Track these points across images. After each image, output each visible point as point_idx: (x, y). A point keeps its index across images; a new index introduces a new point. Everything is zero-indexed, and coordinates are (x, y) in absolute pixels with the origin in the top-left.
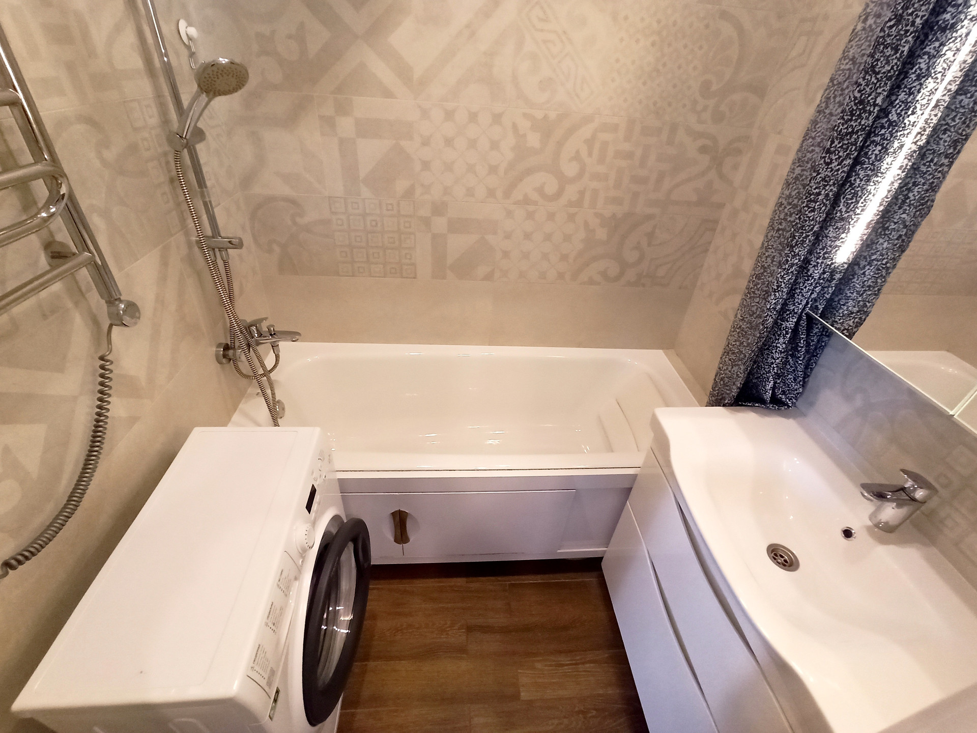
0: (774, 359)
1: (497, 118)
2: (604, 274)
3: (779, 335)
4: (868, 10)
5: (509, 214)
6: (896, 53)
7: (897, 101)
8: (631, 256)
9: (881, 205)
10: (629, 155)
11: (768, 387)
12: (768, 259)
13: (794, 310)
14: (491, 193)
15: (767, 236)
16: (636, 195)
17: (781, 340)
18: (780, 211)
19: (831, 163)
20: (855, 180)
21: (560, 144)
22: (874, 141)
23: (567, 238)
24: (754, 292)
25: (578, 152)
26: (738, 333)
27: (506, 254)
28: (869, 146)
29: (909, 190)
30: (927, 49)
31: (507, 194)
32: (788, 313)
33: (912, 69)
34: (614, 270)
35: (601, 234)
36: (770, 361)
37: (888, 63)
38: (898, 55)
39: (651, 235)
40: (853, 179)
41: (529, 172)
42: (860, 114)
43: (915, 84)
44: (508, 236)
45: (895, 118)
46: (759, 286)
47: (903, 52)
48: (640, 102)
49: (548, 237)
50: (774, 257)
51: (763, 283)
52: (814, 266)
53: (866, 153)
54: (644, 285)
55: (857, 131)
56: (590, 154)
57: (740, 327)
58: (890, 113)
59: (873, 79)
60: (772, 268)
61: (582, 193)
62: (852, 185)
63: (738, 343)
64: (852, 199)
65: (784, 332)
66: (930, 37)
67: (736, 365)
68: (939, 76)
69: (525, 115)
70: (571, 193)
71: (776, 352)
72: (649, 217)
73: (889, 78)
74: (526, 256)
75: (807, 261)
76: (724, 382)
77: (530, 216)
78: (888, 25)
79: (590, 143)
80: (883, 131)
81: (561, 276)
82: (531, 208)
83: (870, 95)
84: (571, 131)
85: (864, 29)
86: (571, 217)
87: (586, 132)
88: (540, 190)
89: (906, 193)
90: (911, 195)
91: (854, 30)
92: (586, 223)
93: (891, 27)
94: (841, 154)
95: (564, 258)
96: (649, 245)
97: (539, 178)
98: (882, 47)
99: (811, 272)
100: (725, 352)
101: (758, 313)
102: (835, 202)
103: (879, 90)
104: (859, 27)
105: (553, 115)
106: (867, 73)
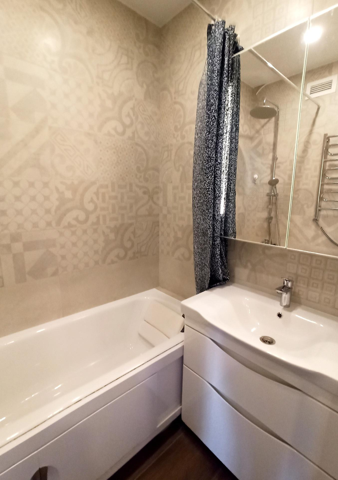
0: (218, 259)
1: (46, 185)
2: (118, 256)
3: (216, 248)
4: (197, 132)
5: (61, 234)
6: (213, 142)
7: (218, 157)
8: (128, 245)
9: (225, 191)
10: (115, 198)
11: (220, 273)
12: (199, 219)
13: (217, 235)
14: (49, 224)
15: (194, 211)
16: (123, 215)
17: (218, 250)
18: (195, 200)
19: (208, 177)
20: (217, 182)
21: (82, 196)
22: (217, 170)
23: (96, 241)
24: (198, 235)
25: (92, 198)
26: (199, 255)
27: (63, 257)
28: (216, 171)
29: (230, 185)
30: (220, 141)
31: (58, 223)
32: (215, 237)
33: (218, 147)
34: (122, 253)
35: (112, 236)
36: (216, 260)
37: (212, 144)
38: (214, 142)
39: (134, 233)
40: (216, 182)
41: (69, 210)
42: (210, 161)
43: (221, 151)
44: (63, 247)
45: (220, 162)
46: (199, 232)
47: (214, 141)
48: (115, 175)
49: (85, 243)
50: (200, 218)
51: (201, 230)
52: (217, 216)
53: (217, 173)
54: (137, 257)
55: (212, 166)
56: (98, 199)
57: (198, 252)
58: (218, 160)
59: (210, 150)
60: (201, 223)
61: (98, 218)
62: (217, 184)
63: (200, 260)
64: (219, 189)
65: (217, 246)
66: (219, 138)
67: (203, 270)
68: (224, 149)
69: (62, 183)
70: (93, 218)
71: (217, 256)
72: (131, 224)
73: (214, 149)
74: (75, 256)
75: (214, 215)
76: (201, 280)
77: (74, 233)
78: (207, 134)
79: (97, 193)
80: (218, 166)
81: (97, 263)
82: (73, 229)
83: (211, 155)
84: (86, 189)
85: (198, 137)
86: (95, 231)
87: (94, 189)
88: (76, 219)
89: (229, 187)
90: (231, 187)
91: (195, 138)
92: (104, 233)
93: (208, 135)
94: (210, 174)
95: (96, 252)
96: (134, 237)
97: (74, 213)
98: (208, 140)
99: (217, 218)
100: (196, 266)
101: (203, 243)
102: (215, 191)
103: (213, 153)
104: (197, 137)
105: (76, 182)
106: (207, 148)
